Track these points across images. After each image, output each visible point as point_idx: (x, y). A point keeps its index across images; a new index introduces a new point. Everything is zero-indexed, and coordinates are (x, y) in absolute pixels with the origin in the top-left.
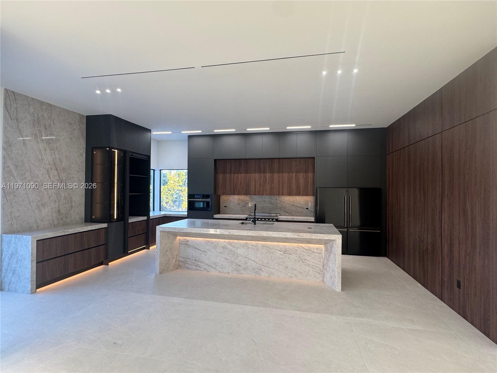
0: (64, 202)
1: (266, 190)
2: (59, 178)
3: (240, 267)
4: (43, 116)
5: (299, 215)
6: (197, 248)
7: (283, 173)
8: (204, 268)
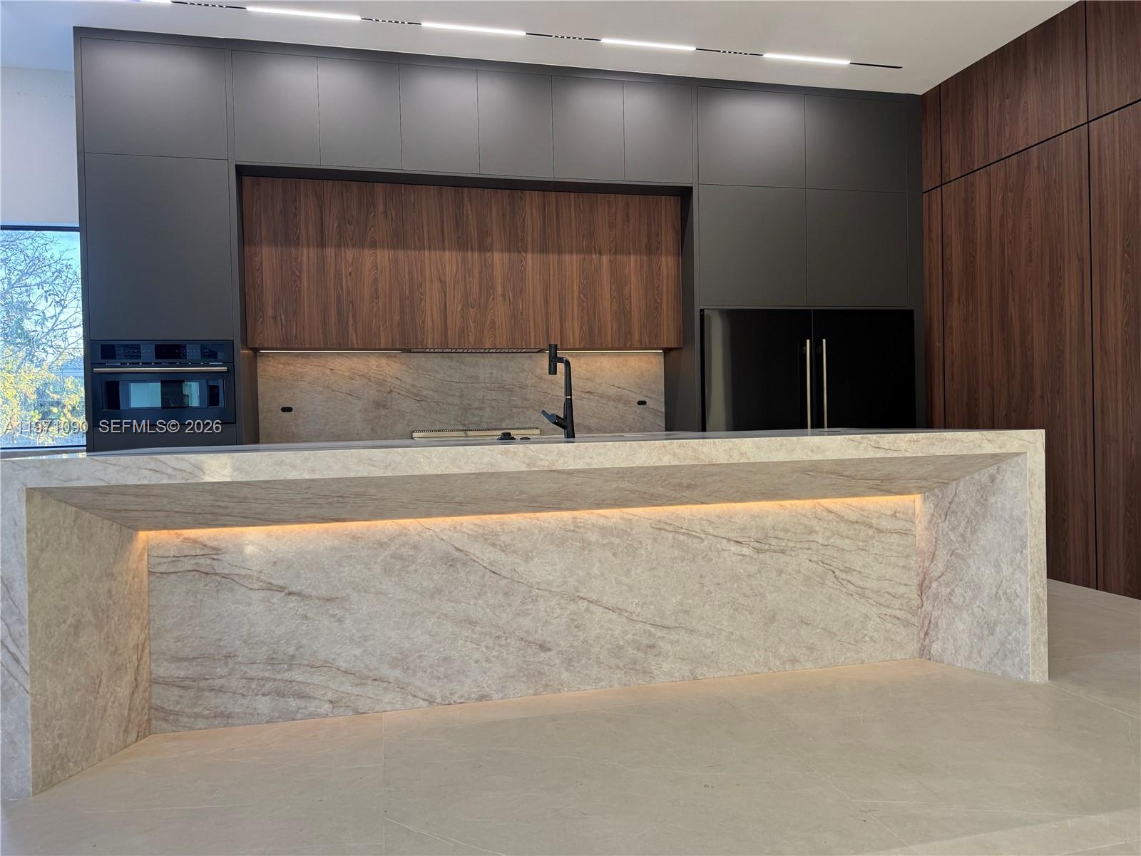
3: (543, 656)
5: (611, 428)
7: (560, 252)
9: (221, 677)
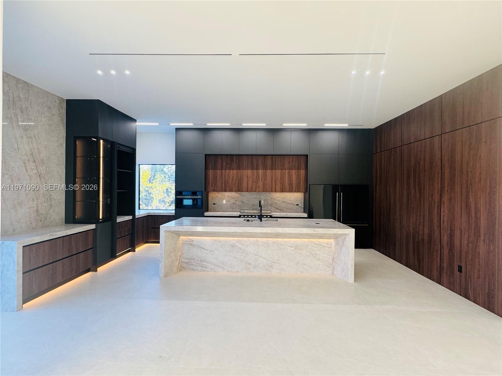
0: (43, 200)
1: (259, 186)
2: (37, 172)
3: (249, 266)
4: (18, 96)
5: (289, 211)
6: (203, 248)
7: (275, 169)
8: (210, 268)
9: (193, 262)
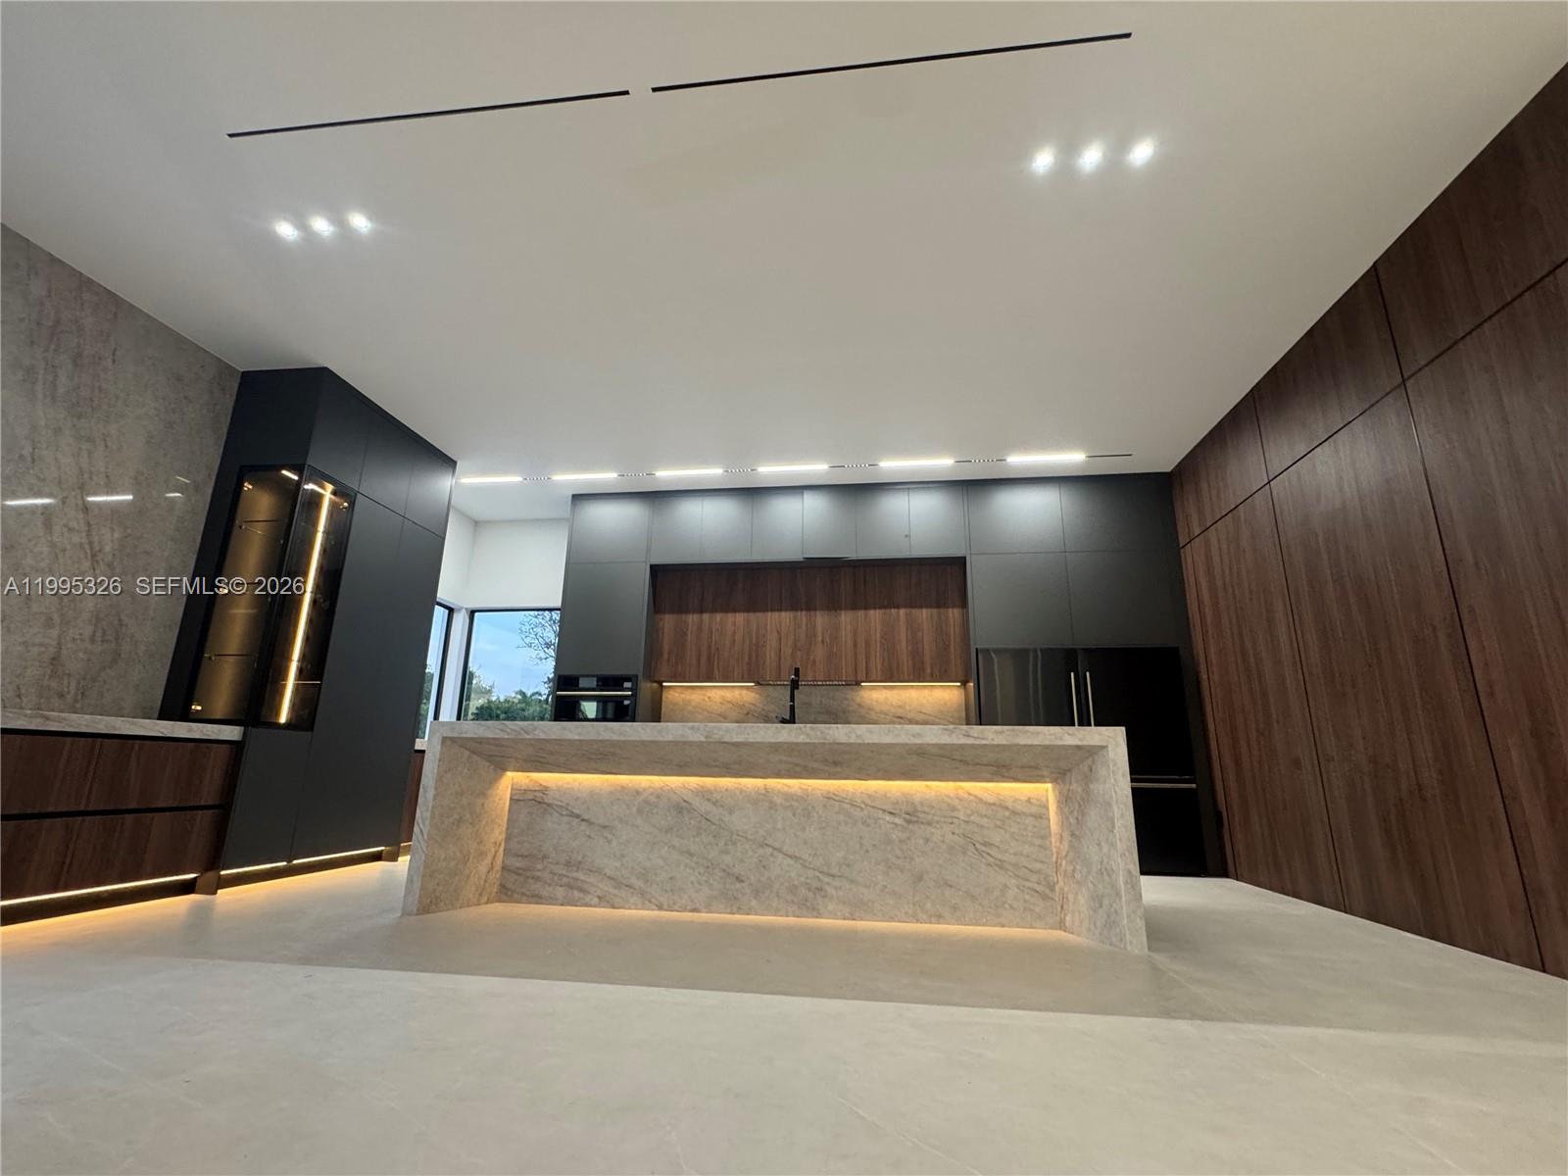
0: (88, 631)
2: (86, 542)
3: (738, 885)
4: (76, 322)
6: (578, 816)
7: (866, 609)
8: (599, 893)
9: (539, 870)
